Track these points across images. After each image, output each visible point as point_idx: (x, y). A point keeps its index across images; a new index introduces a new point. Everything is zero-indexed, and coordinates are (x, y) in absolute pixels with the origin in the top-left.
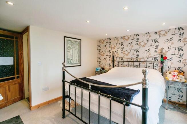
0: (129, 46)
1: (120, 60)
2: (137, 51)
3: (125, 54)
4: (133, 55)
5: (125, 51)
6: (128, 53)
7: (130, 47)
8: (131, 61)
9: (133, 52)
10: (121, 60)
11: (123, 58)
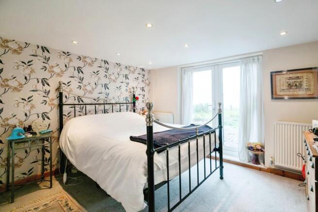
0: (93, 76)
1: (76, 102)
2: (106, 86)
3: (86, 90)
4: (100, 93)
5: (86, 85)
6: (93, 89)
7: (95, 79)
8: (98, 103)
9: (100, 88)
10: (79, 102)
11: (82, 99)
